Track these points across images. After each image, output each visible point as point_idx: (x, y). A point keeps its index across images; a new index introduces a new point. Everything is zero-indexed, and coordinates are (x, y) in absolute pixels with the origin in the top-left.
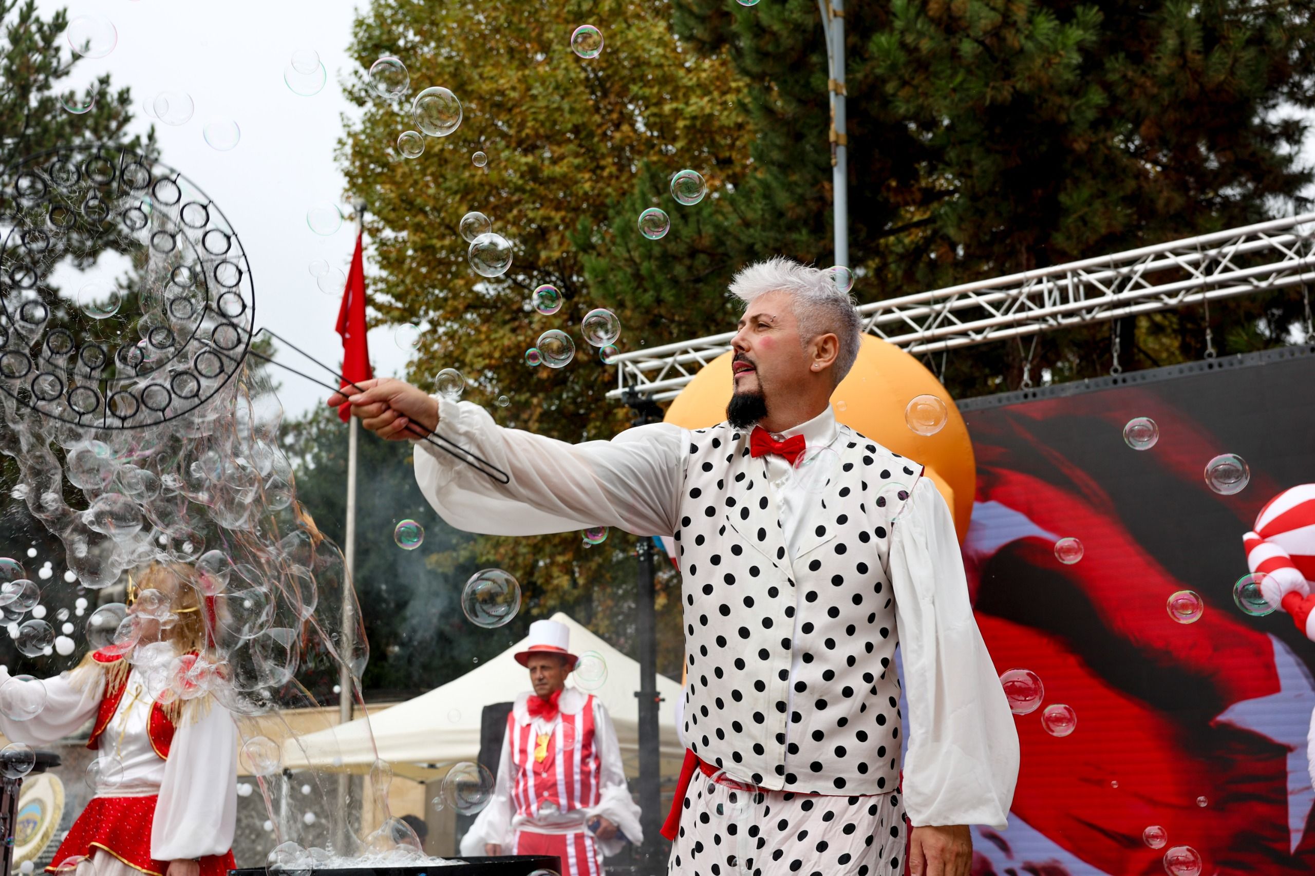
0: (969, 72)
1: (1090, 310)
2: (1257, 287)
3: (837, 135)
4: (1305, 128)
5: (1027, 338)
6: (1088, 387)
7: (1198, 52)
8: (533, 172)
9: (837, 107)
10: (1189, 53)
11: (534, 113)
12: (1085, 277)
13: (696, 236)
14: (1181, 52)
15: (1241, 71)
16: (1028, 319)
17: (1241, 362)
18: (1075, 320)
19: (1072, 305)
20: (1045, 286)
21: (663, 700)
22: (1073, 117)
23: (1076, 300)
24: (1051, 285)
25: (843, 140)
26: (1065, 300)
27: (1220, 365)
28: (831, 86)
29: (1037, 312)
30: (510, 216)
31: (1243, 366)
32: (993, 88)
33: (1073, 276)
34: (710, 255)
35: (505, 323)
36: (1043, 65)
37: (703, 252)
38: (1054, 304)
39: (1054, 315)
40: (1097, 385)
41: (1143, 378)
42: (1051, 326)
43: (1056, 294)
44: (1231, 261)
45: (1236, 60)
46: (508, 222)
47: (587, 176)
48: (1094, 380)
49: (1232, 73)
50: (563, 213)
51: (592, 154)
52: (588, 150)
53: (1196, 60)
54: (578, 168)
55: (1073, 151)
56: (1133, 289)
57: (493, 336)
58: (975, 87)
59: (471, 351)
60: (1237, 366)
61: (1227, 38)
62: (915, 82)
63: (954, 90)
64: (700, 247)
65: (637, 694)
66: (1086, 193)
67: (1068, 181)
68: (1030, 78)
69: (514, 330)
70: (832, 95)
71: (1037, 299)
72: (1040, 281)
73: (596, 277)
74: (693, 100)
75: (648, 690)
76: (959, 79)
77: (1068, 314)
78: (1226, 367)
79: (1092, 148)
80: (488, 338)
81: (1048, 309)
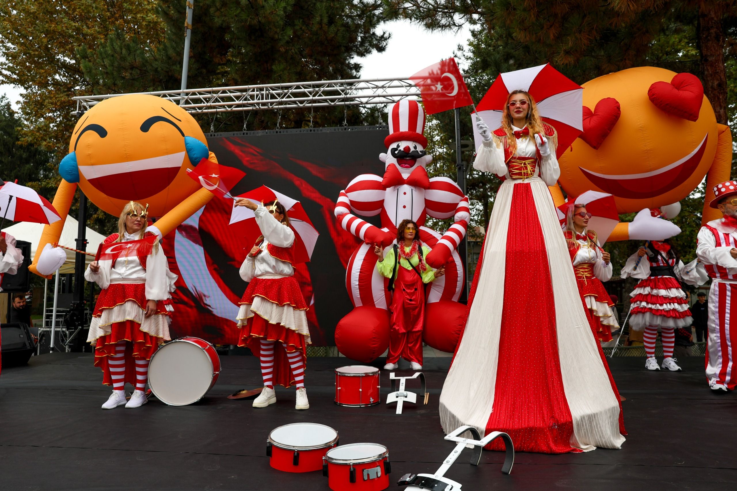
0: (242, 10)
1: (272, 103)
2: (330, 104)
3: (188, 24)
4: (361, 67)
5: (247, 112)
6: (267, 133)
7: (327, 25)
8: (78, 30)
9: (189, 13)
10: (324, 25)
11: (80, 5)
12: (271, 91)
13: (133, 61)
14: (320, 23)
15: (339, 34)
16: (247, 104)
17: (321, 130)
18: (266, 107)
19: (264, 101)
20: (255, 93)
21: (88, 243)
22: (280, 37)
23: (266, 99)
24: (258, 93)
25: (190, 27)
26: (262, 99)
27: (314, 131)
28: (187, 4)
29: (251, 102)
30: (67, 47)
31: (322, 132)
32: (251, 18)
33: (266, 90)
34: (140, 70)
35: (64, 92)
36: (270, 13)
37: (136, 68)
38: (259, 99)
39: (258, 104)
40: (270, 133)
41: (287, 132)
42: (257, 108)
43: (260, 96)
44: (322, 92)
45: (338, 30)
46: (67, 50)
47: (102, 37)
48: (269, 131)
49: (336, 34)
50: (91, 50)
51: (106, 29)
52: (104, 27)
53: (325, 27)
54: (99, 33)
55: (279, 51)
56: (287, 98)
57: (57, 96)
58: (244, 16)
59: (47, 101)
60: (320, 132)
61: (337, 23)
62: (222, 10)
63: (236, 16)
64: (135, 65)
65: (76, 240)
66: (282, 67)
67: (276, 61)
68: (265, 17)
69: (67, 95)
70: (187, 7)
71: (252, 97)
72: (253, 91)
73: (87, 69)
74: (150, 15)
75: (81, 238)
76: (238, 12)
77: (264, 104)
78: (316, 132)
79: (287, 51)
80: (54, 96)
81: (256, 101)
